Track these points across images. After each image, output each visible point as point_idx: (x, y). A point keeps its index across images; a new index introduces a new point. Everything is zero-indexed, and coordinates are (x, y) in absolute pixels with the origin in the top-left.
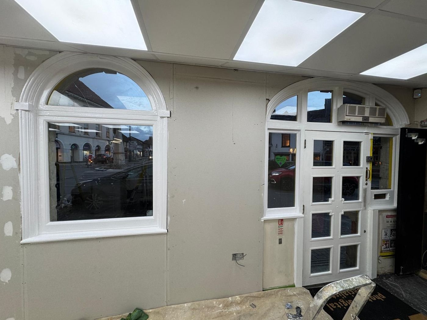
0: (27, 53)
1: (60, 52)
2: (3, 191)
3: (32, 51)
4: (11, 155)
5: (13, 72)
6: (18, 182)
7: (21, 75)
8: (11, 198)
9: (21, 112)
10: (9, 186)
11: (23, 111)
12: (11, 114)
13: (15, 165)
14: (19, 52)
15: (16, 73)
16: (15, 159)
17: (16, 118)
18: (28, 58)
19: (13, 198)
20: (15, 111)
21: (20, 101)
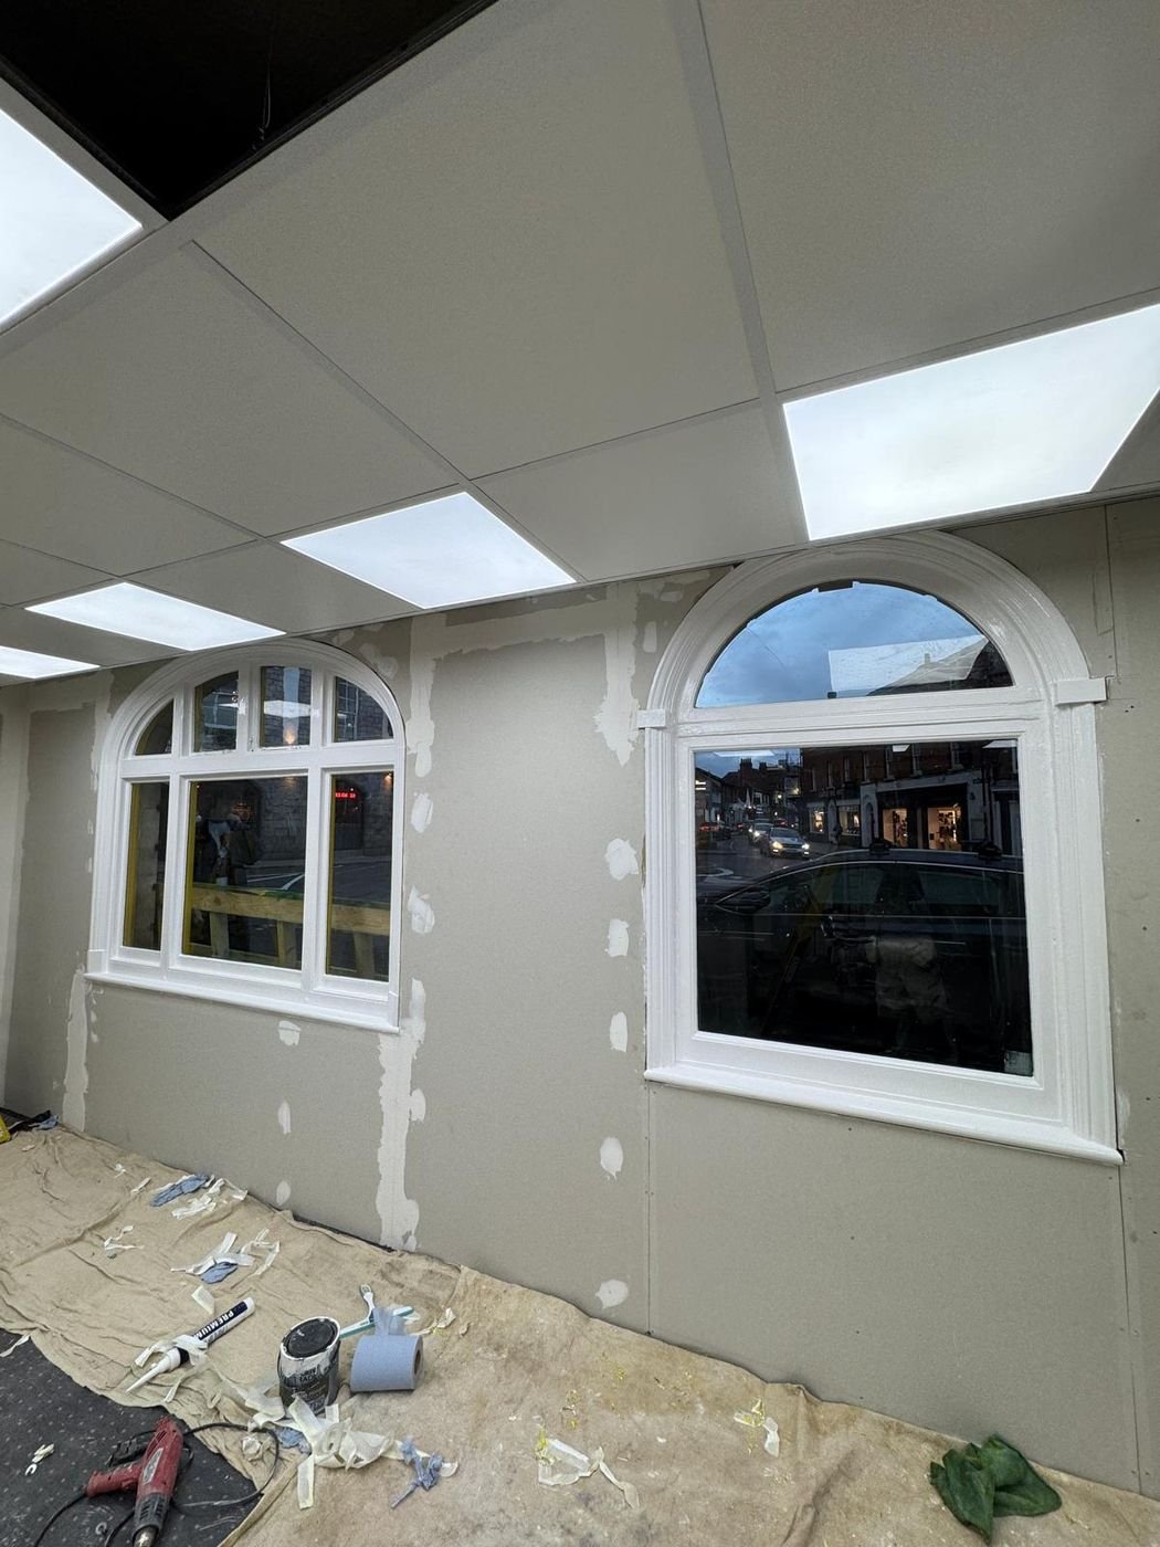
0: (663, 586)
1: (736, 565)
2: (610, 932)
3: (671, 579)
4: (627, 842)
5: (634, 639)
6: (640, 913)
7: (650, 645)
8: (625, 954)
9: (650, 733)
10: (622, 920)
11: (653, 731)
12: (629, 741)
13: (635, 867)
14: (645, 589)
15: (639, 642)
16: (635, 852)
17: (638, 746)
18: (663, 598)
19: (630, 952)
20: (637, 733)
21: (648, 707)
